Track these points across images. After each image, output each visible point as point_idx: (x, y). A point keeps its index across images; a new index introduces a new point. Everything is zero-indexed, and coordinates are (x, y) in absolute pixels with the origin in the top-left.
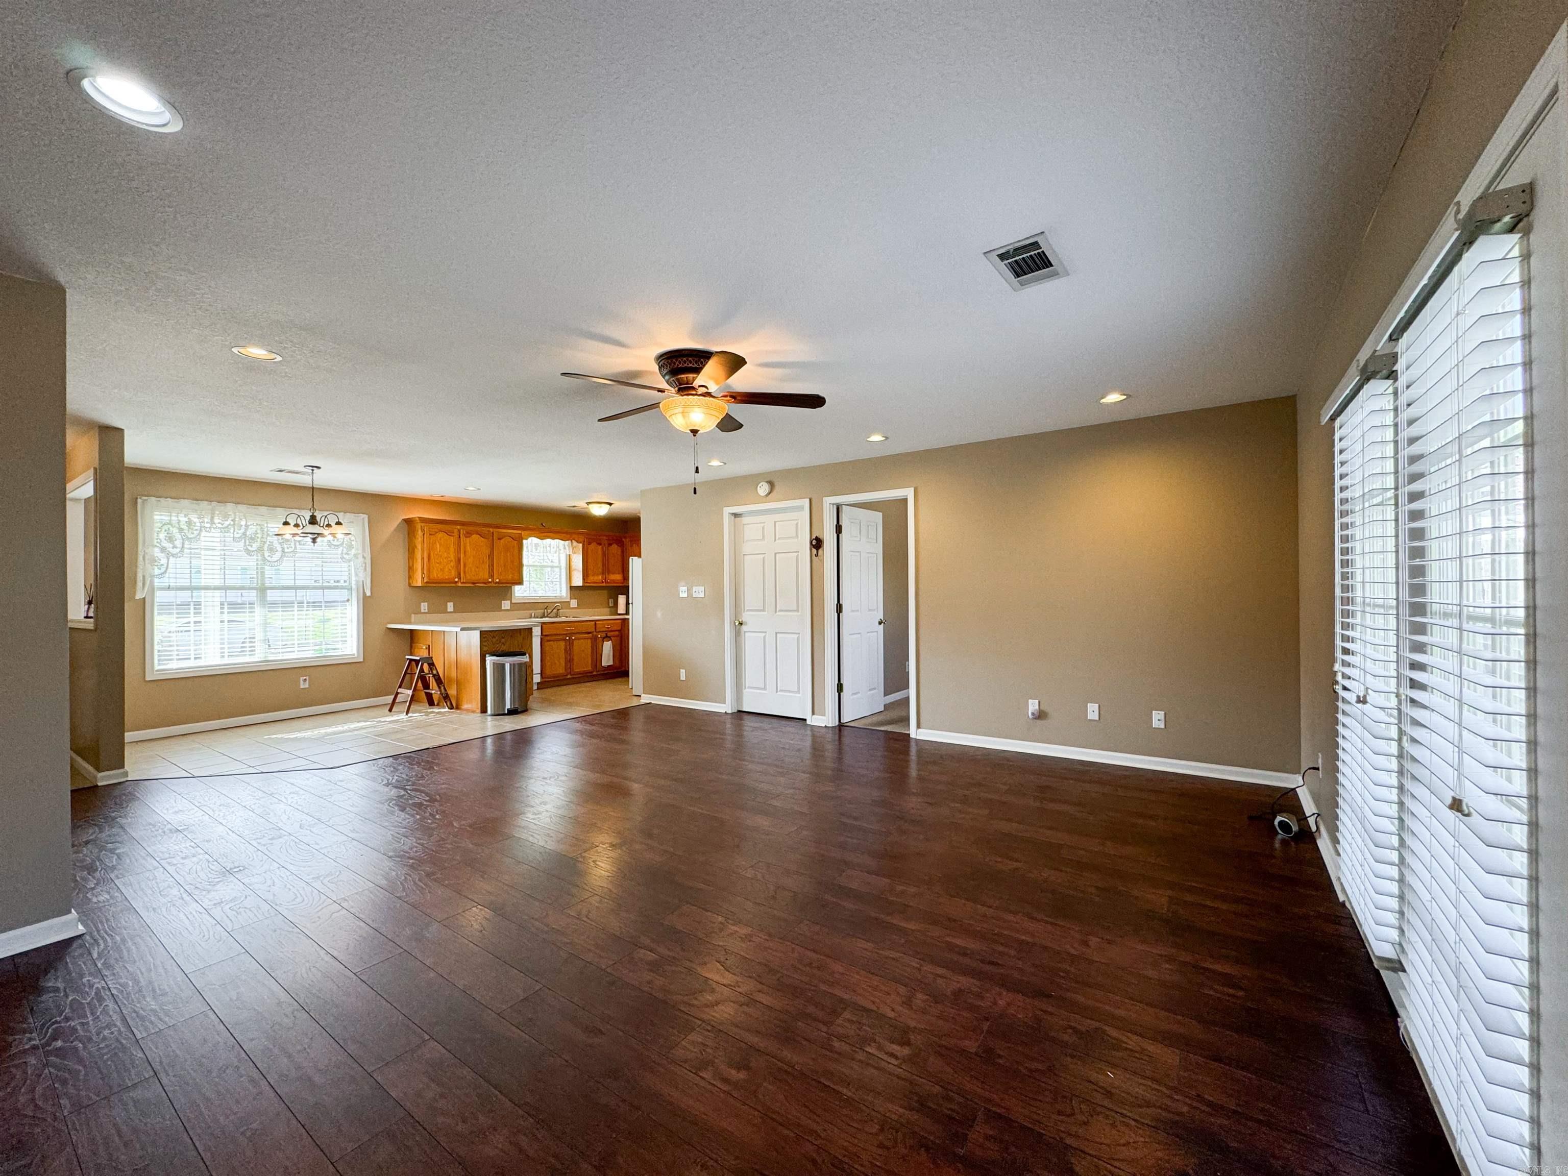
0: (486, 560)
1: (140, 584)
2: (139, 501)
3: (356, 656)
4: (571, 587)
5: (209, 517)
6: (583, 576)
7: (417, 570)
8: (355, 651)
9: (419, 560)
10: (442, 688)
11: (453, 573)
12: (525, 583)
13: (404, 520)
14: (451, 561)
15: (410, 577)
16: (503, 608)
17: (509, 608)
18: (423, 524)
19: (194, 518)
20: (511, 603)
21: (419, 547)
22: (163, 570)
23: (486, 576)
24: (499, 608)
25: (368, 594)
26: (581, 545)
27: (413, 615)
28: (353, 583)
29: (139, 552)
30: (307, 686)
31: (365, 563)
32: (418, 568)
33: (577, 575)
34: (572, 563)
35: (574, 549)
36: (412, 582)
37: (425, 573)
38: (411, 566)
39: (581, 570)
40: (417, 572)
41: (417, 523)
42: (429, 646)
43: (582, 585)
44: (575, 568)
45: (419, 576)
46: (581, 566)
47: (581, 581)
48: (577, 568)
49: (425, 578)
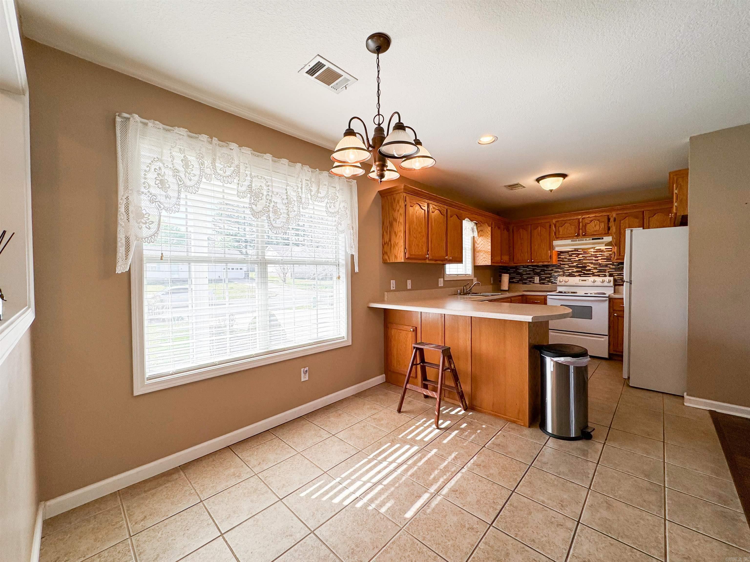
1: (121, 250)
2: (118, 119)
4: (475, 266)
5: (210, 161)
6: (492, 256)
7: (396, 244)
8: (345, 334)
9: (401, 234)
10: (459, 385)
11: (425, 249)
13: (379, 192)
14: (423, 236)
15: (384, 253)
16: (439, 286)
18: (405, 194)
19: (192, 158)
20: (444, 281)
21: (401, 219)
22: (153, 230)
23: (444, 254)
24: (436, 286)
25: (357, 270)
26: (490, 228)
27: (386, 293)
28: (344, 257)
29: (120, 201)
30: (307, 379)
31: (354, 236)
32: (398, 243)
33: (484, 256)
34: (476, 245)
35: (481, 232)
36: (389, 258)
37: (407, 248)
38: (388, 240)
39: (490, 251)
40: (396, 247)
41: (397, 193)
42: (417, 328)
43: (490, 264)
44: (481, 249)
45: (399, 252)
46: (490, 247)
47: (490, 261)
48: (484, 249)
49: (407, 254)
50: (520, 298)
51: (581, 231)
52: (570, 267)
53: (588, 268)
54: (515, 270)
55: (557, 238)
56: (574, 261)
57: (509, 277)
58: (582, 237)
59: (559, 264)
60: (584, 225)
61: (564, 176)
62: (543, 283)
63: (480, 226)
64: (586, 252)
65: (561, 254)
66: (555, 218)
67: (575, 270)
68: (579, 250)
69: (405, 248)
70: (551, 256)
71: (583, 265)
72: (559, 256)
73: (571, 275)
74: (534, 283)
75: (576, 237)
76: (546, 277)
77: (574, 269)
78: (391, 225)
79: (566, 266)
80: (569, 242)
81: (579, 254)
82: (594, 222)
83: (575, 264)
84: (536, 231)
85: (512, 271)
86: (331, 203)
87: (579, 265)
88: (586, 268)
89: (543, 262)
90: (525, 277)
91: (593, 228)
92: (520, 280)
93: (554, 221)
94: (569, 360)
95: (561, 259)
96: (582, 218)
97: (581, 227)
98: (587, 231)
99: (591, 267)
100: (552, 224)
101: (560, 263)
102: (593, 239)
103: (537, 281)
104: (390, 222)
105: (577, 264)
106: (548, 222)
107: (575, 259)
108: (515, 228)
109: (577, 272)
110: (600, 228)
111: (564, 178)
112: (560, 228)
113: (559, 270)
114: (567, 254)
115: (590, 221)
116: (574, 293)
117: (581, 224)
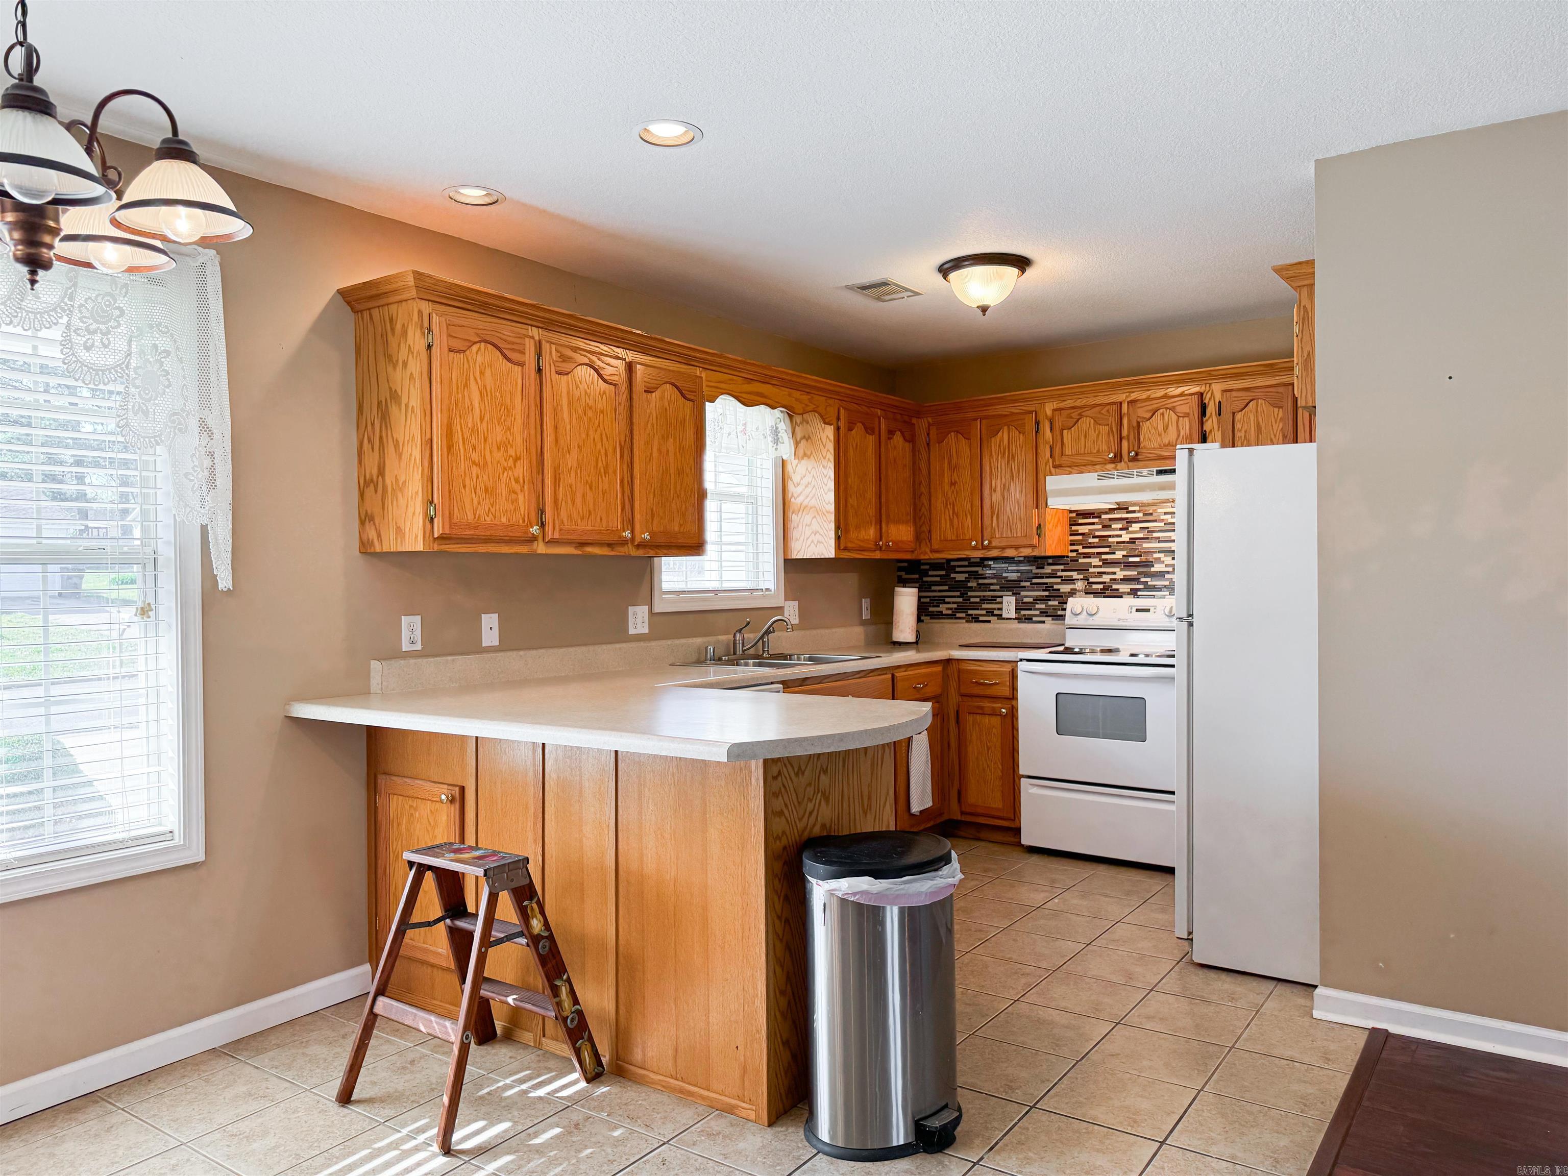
0: (615, 460)
3: (178, 840)
4: (787, 561)
6: (838, 528)
7: (400, 487)
8: (171, 820)
9: (414, 452)
10: (564, 991)
11: (524, 502)
12: (709, 547)
13: (341, 292)
14: (517, 459)
15: (366, 519)
16: (632, 631)
17: (645, 630)
18: (426, 307)
20: (652, 614)
21: (413, 396)
23: (616, 522)
24: (619, 633)
25: (225, 581)
26: (829, 431)
27: (375, 665)
28: (166, 534)
31: (211, 455)
32: (404, 482)
33: (815, 526)
34: (791, 487)
35: (803, 442)
36: (379, 536)
37: (436, 501)
38: (375, 472)
39: (832, 508)
40: (400, 495)
41: (401, 302)
42: (466, 791)
43: (832, 555)
44: (805, 503)
45: (410, 514)
46: (831, 497)
47: (832, 542)
48: (813, 502)
49: (436, 520)
50: (938, 668)
51: (1125, 444)
52: (1106, 563)
53: (1157, 568)
54: (943, 573)
55: (1055, 467)
56: (1118, 543)
57: (919, 598)
58: (1131, 464)
59: (1074, 554)
60: (1135, 424)
61: (1021, 263)
62: (1029, 619)
63: (802, 423)
64: (1151, 514)
65: (1081, 521)
66: (1052, 397)
67: (1120, 574)
68: (1131, 509)
69: (432, 502)
70: (1039, 526)
71: (1143, 558)
72: (1074, 528)
73: (1107, 592)
74: (1000, 617)
75: (1113, 465)
76: (1037, 600)
77: (1117, 570)
78: (385, 417)
79: (1095, 561)
80: (1089, 479)
81: (1130, 522)
82: (1163, 414)
83: (1119, 555)
84: (995, 441)
85: (934, 576)
86: (94, 332)
87: (1131, 559)
88: (1153, 569)
89: (1017, 548)
90: (975, 596)
91: (1160, 435)
92: (961, 609)
93: (1049, 408)
94: (865, 887)
95: (1080, 537)
96: (1128, 403)
97: (1125, 432)
98: (1142, 445)
99: (1166, 566)
100: (1041, 418)
101: (1077, 551)
102: (1160, 472)
103: (1009, 611)
104: (379, 403)
105: (1125, 553)
106: (1031, 412)
107: (1120, 536)
108: (933, 431)
109: (1125, 580)
110: (1179, 436)
111: (1023, 271)
112: (1065, 432)
113: (1075, 575)
114: (1096, 520)
115: (1150, 411)
116: (1110, 651)
117: (1125, 421)
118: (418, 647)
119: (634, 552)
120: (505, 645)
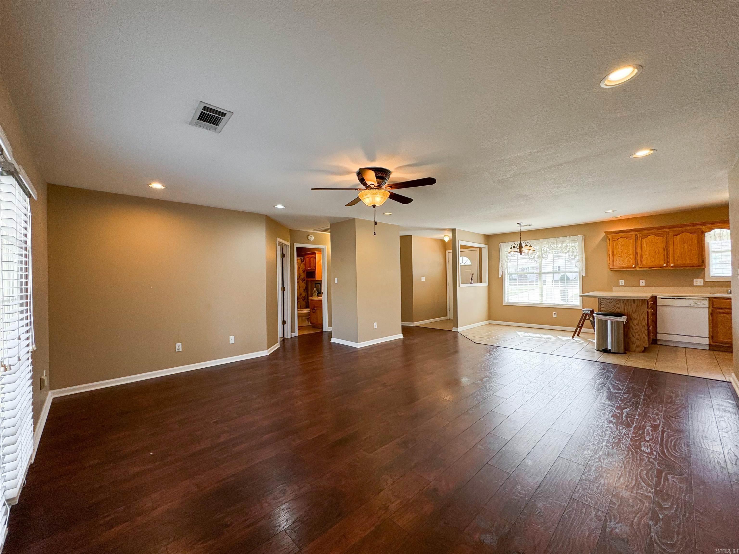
0: (662, 251)
1: (500, 273)
2: (499, 245)
3: (578, 305)
9: (608, 256)
11: (632, 262)
13: (605, 233)
14: (630, 255)
17: (702, 285)
18: (608, 235)
20: (705, 281)
25: (584, 275)
27: (613, 287)
28: (577, 270)
29: (500, 262)
30: (556, 316)
31: (582, 260)
37: (610, 263)
49: (610, 266)
118: (623, 285)
119: (671, 268)
120: (646, 286)
